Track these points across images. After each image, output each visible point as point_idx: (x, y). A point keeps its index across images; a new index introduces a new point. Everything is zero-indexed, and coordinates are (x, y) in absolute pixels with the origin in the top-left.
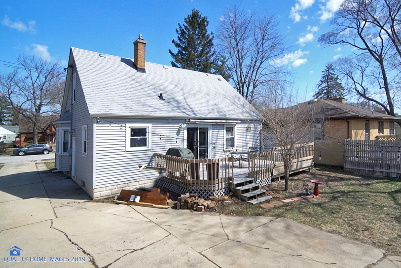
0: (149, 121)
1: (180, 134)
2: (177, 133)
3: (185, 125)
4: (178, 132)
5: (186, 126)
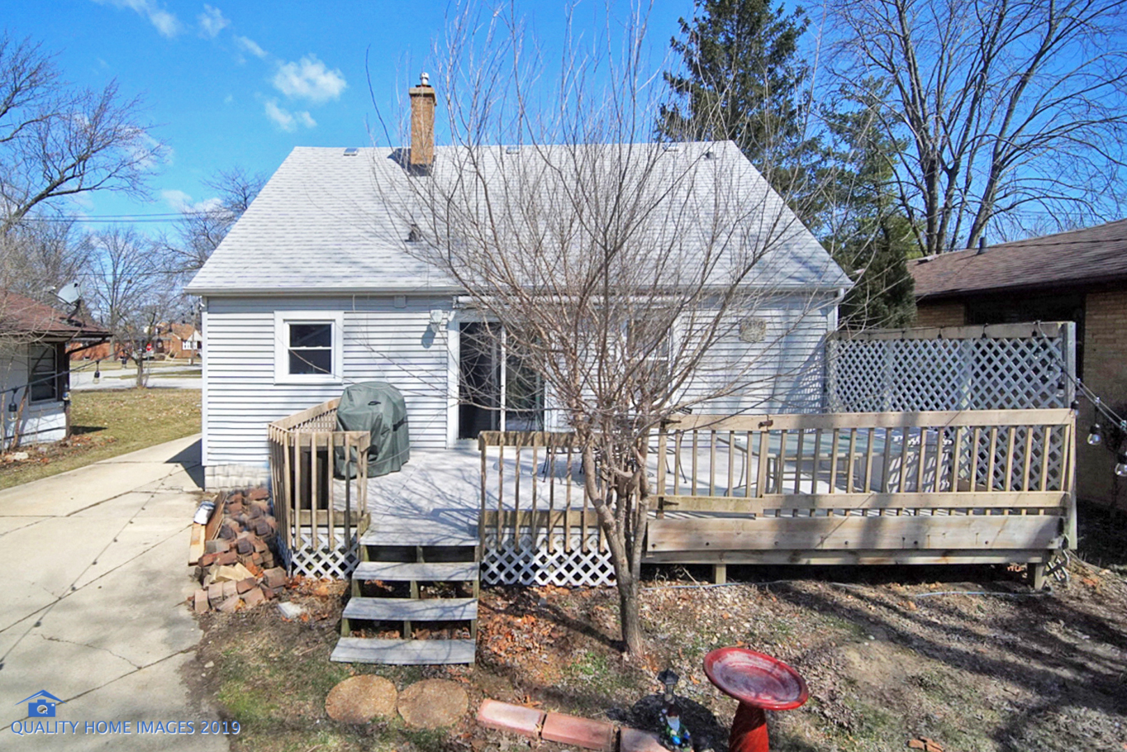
0: (337, 302)
1: (435, 341)
2: (423, 338)
3: (453, 313)
4: (428, 337)
5: (456, 317)
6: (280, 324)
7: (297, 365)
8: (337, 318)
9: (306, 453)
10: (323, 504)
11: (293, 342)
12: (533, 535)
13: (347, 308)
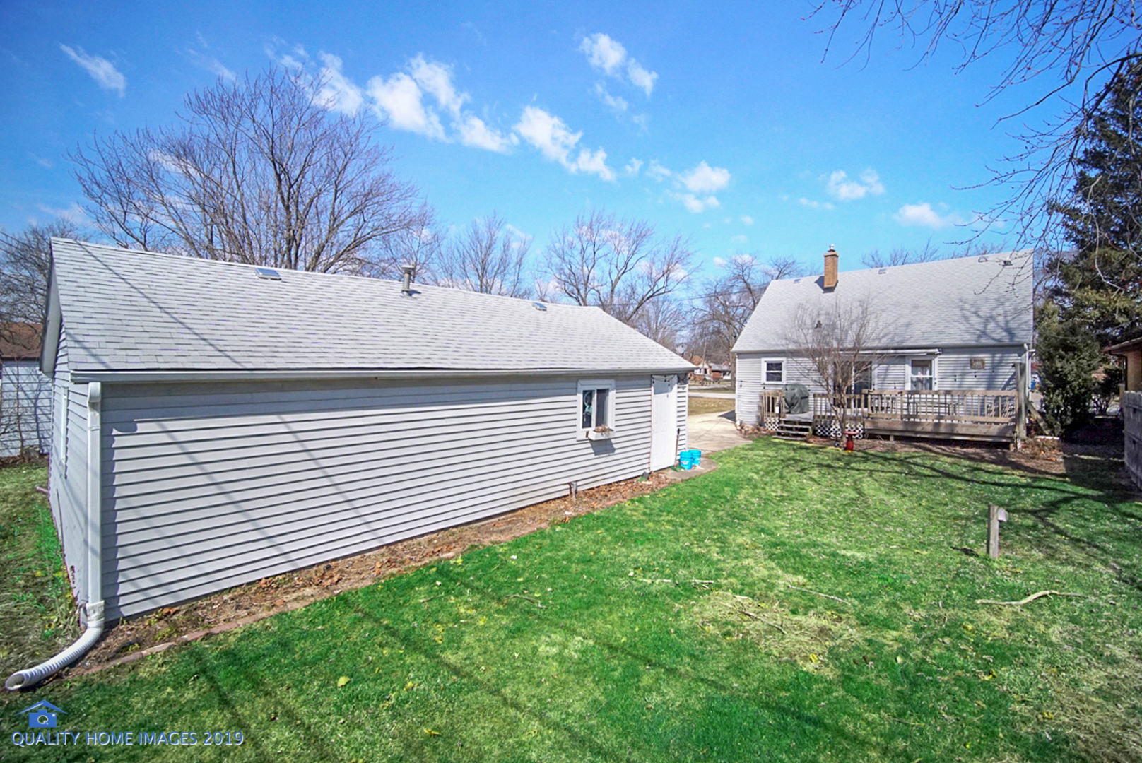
0: (783, 354)
6: (764, 362)
7: (769, 377)
8: (783, 360)
9: (769, 398)
10: (773, 411)
11: (768, 369)
12: (831, 422)
13: (787, 357)
